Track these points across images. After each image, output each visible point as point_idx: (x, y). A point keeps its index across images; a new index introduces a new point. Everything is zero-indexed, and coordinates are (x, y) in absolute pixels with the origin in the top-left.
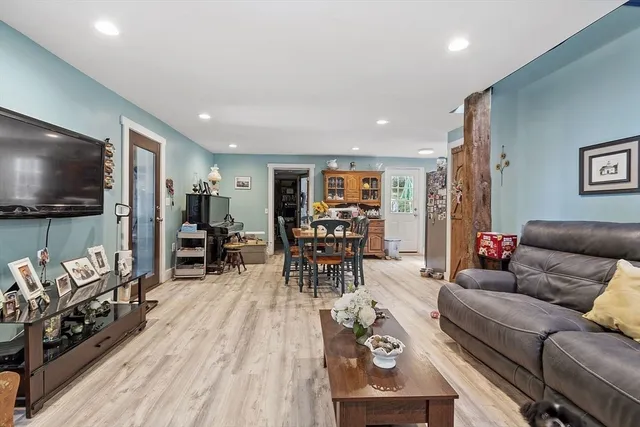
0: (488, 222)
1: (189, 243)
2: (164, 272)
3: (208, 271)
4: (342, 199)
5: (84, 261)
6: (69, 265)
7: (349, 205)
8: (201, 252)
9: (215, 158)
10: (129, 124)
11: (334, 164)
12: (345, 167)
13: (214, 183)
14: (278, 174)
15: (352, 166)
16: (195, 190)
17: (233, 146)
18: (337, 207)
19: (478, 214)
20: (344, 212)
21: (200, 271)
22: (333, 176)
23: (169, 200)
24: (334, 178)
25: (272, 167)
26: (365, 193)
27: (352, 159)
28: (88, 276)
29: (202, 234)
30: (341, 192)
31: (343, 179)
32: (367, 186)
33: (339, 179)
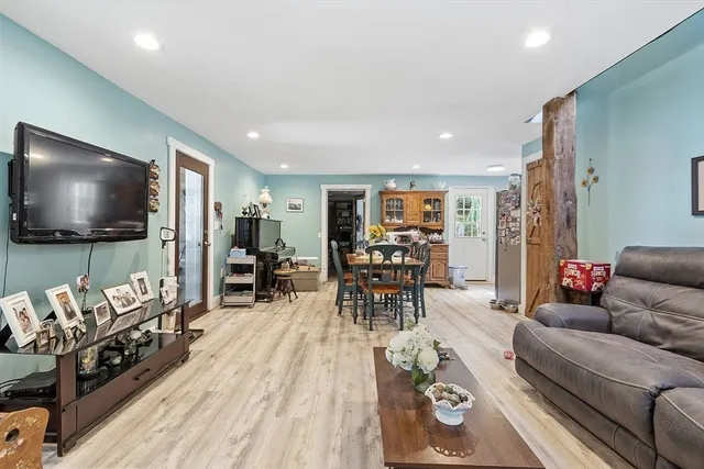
0: (573, 248)
1: (239, 269)
2: (212, 299)
3: (258, 298)
4: (401, 221)
5: (126, 288)
6: (110, 292)
7: (409, 228)
8: (249, 279)
9: (267, 180)
10: (176, 145)
11: (392, 185)
12: (404, 187)
13: (265, 205)
14: (332, 195)
15: (412, 186)
16: (245, 213)
17: (284, 166)
18: (395, 230)
19: (561, 239)
20: (402, 237)
21: (248, 298)
22: (395, 196)
23: (217, 224)
24: (393, 199)
25: (325, 188)
26: (427, 215)
27: (412, 178)
28: (129, 303)
29: (251, 260)
30: (400, 215)
31: (402, 201)
32: (428, 207)
33: (398, 200)
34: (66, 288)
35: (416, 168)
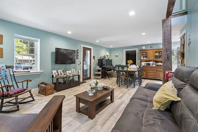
1: (99, 71)
2: (92, 77)
3: (102, 78)
4: (147, 59)
6: (67, 72)
7: (150, 61)
8: (100, 73)
11: (144, 48)
12: (149, 48)
13: (107, 56)
14: (127, 52)
15: (151, 48)
16: (100, 58)
17: (111, 46)
18: (146, 62)
19: (165, 64)
20: (148, 64)
21: (100, 77)
22: (143, 51)
23: (94, 61)
24: (144, 52)
25: (125, 51)
26: (156, 56)
27: (151, 45)
28: (70, 74)
29: (100, 69)
30: (146, 57)
31: (147, 53)
32: (157, 54)
33: (146, 52)
34: (61, 70)
35: (149, 42)
